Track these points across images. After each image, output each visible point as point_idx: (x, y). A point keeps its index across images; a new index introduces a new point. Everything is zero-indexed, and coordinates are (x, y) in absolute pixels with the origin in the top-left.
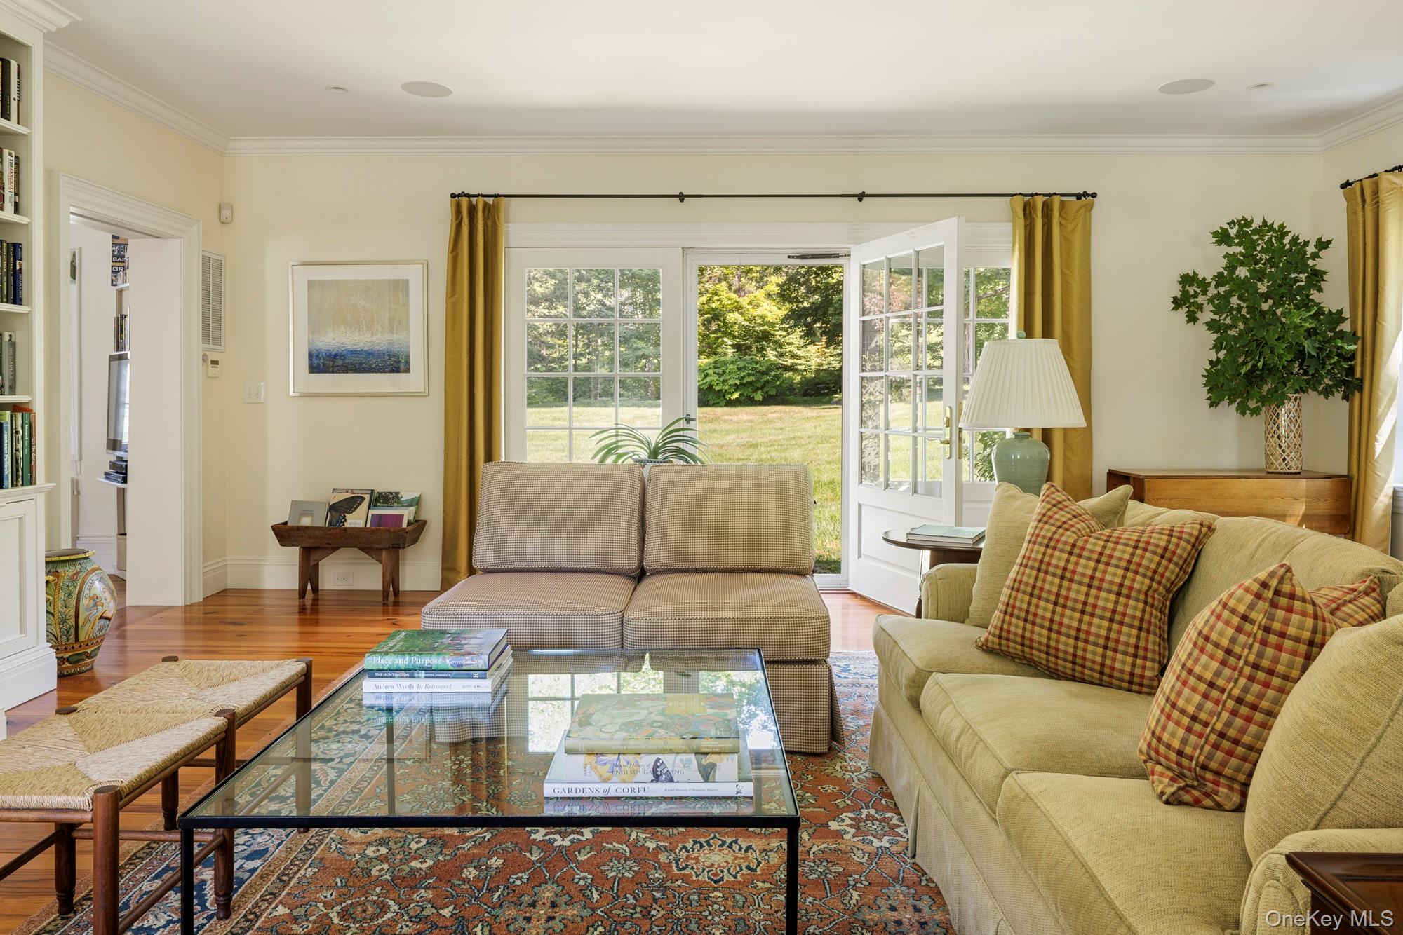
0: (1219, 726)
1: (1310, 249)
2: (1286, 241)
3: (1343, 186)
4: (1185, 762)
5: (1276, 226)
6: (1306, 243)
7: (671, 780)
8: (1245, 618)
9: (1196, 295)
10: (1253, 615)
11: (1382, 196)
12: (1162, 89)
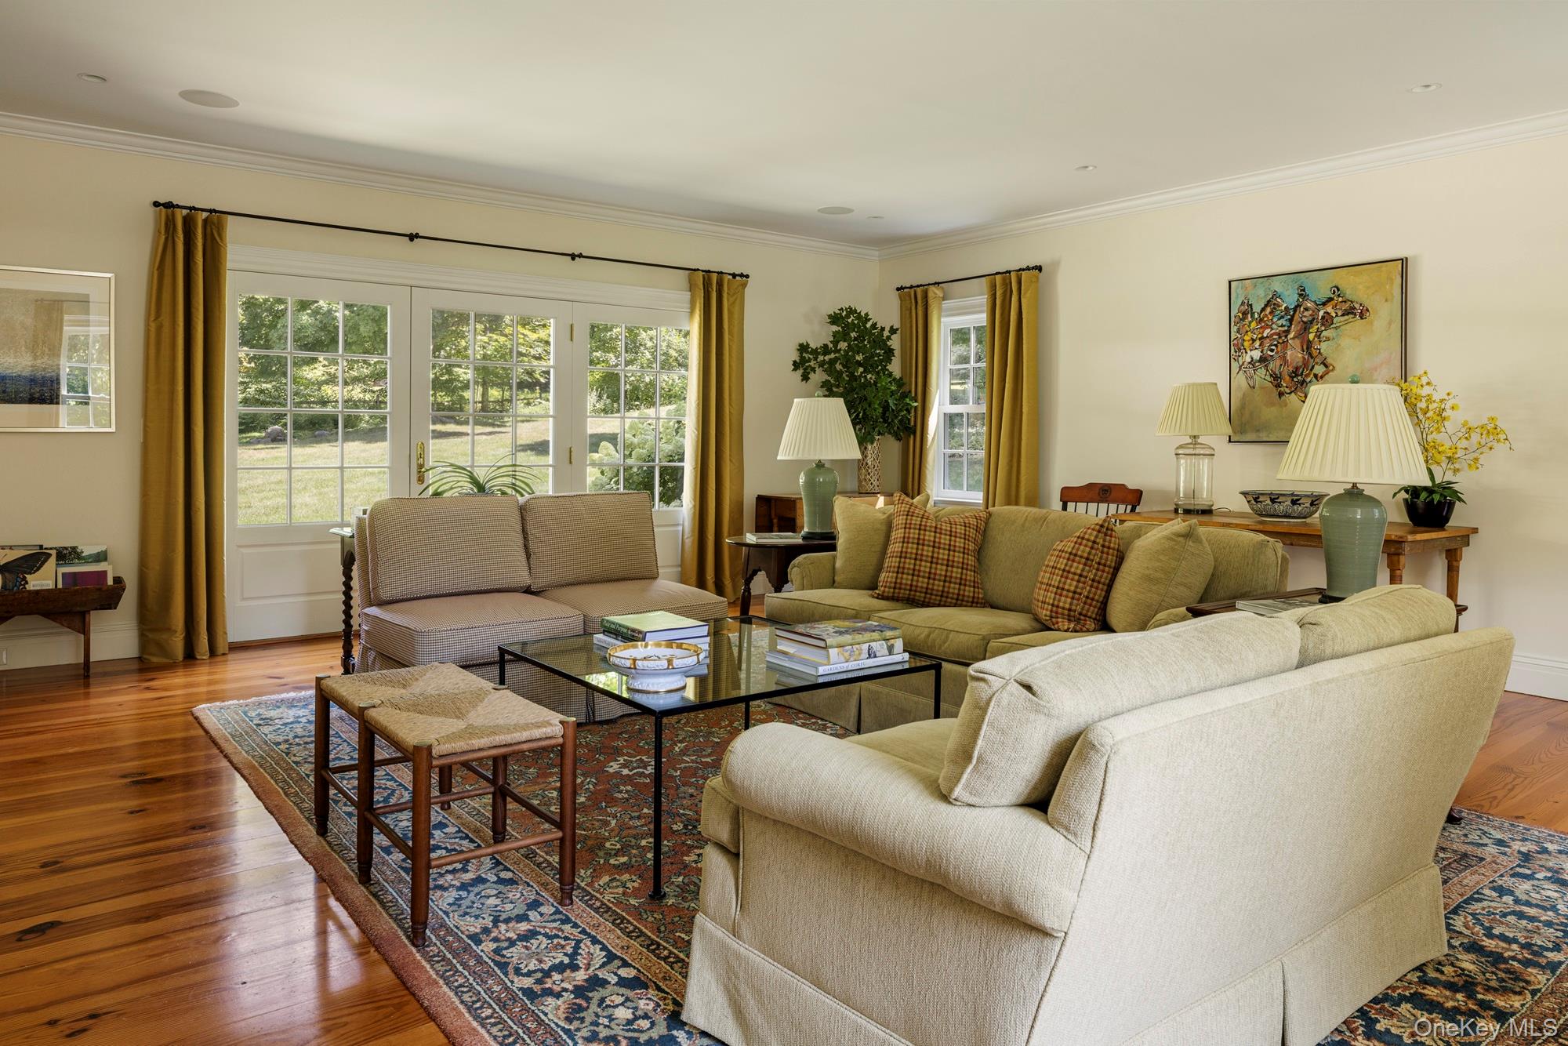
0: (1086, 594)
1: (886, 333)
2: (868, 325)
3: (898, 289)
4: (1072, 613)
5: (863, 314)
6: (883, 329)
7: (875, 657)
8: (1094, 542)
9: (809, 360)
10: (1098, 540)
11: (930, 301)
12: (819, 210)
